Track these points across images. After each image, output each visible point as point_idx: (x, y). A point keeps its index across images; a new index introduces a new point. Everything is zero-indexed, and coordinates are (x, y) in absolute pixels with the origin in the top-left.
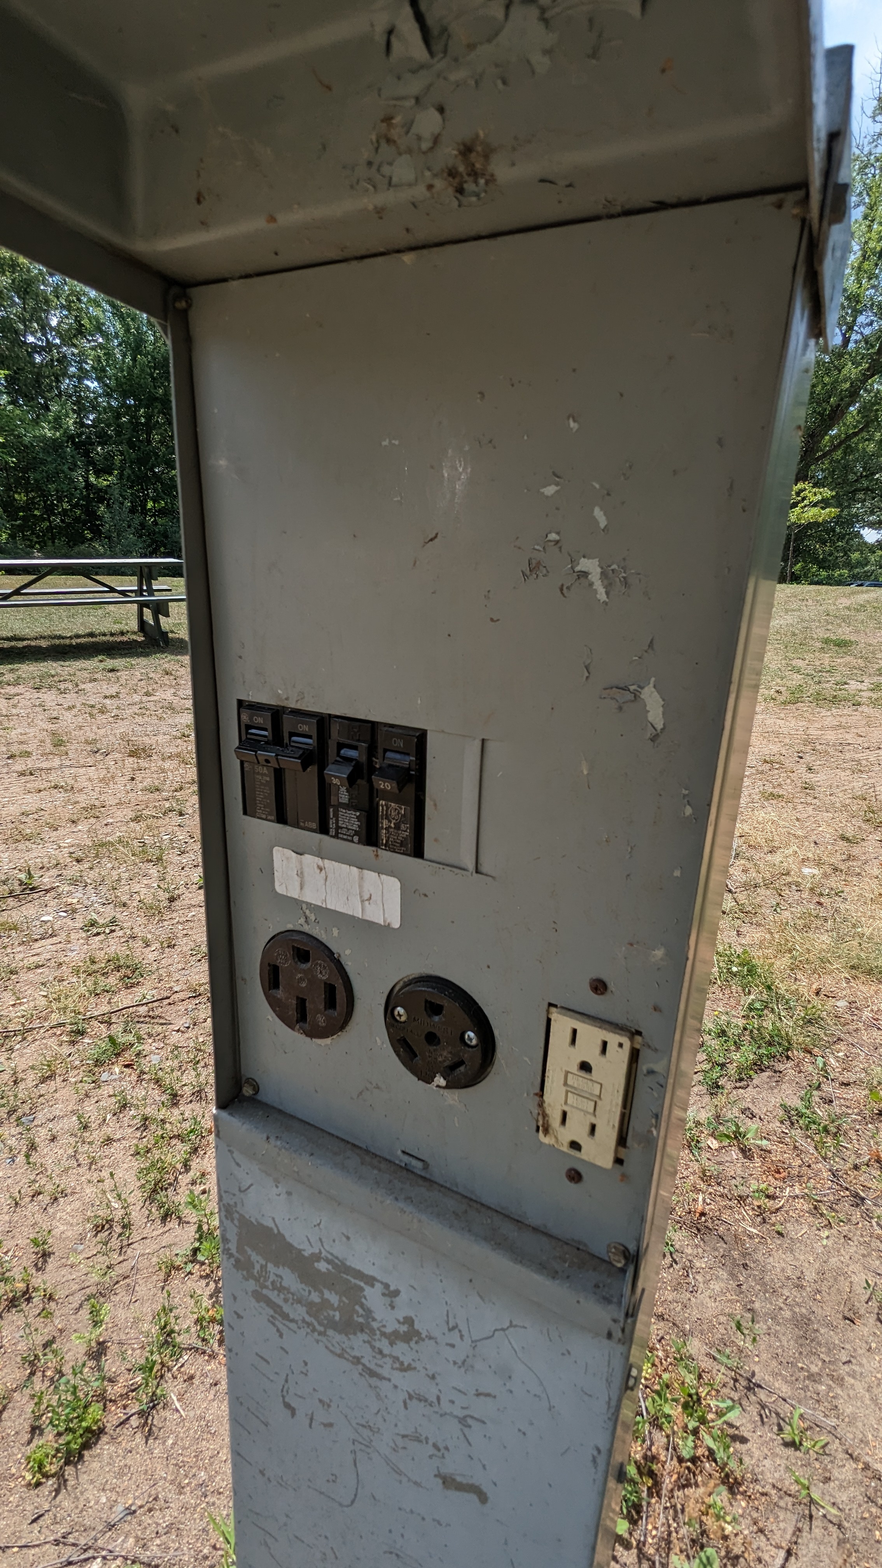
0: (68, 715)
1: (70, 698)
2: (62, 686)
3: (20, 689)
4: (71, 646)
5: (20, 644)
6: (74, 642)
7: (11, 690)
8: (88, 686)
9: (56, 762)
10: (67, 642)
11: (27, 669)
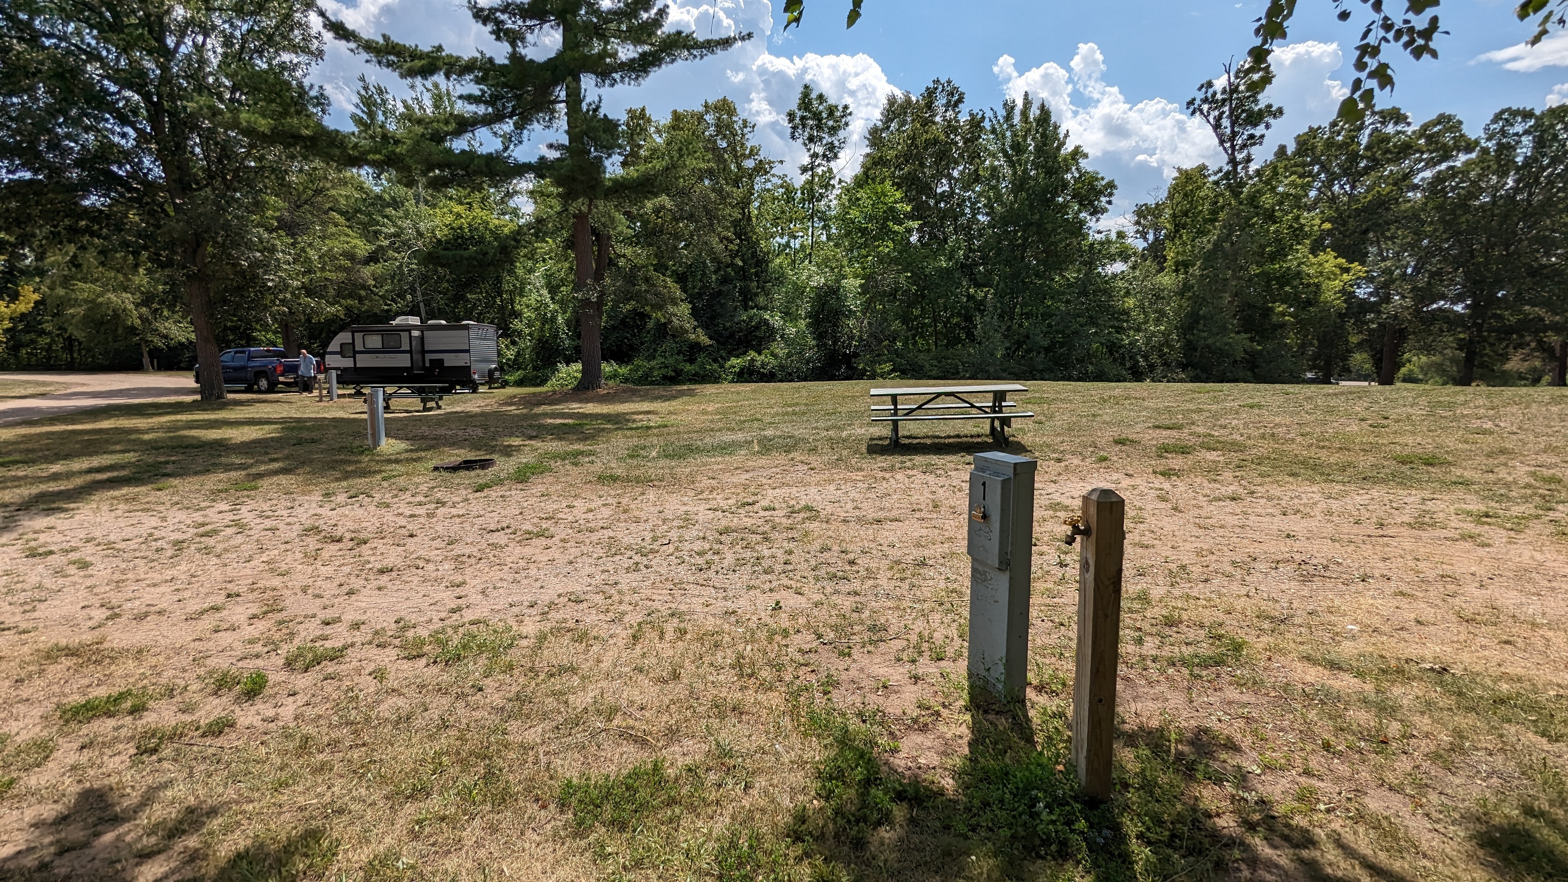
0: (941, 491)
1: (942, 481)
2: (938, 472)
3: (915, 472)
4: (944, 444)
5: (915, 441)
6: (947, 441)
7: (910, 472)
8: (953, 473)
9: (935, 516)
10: (942, 441)
11: (919, 459)
